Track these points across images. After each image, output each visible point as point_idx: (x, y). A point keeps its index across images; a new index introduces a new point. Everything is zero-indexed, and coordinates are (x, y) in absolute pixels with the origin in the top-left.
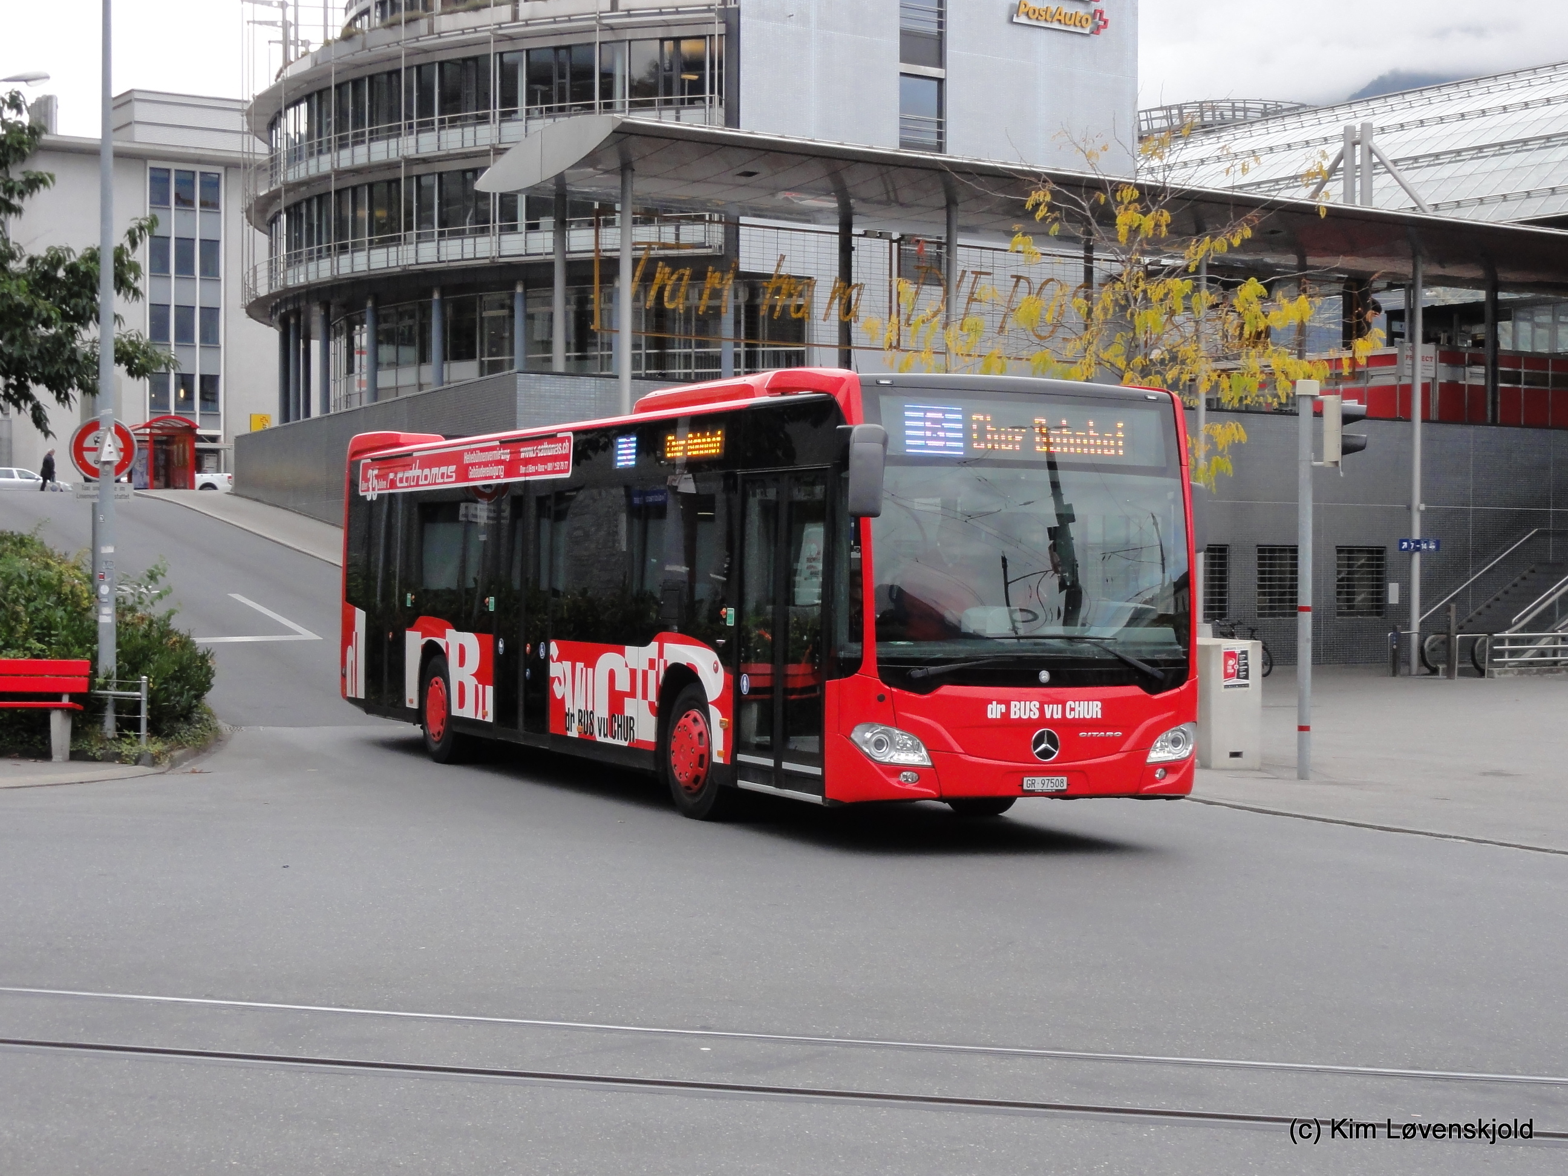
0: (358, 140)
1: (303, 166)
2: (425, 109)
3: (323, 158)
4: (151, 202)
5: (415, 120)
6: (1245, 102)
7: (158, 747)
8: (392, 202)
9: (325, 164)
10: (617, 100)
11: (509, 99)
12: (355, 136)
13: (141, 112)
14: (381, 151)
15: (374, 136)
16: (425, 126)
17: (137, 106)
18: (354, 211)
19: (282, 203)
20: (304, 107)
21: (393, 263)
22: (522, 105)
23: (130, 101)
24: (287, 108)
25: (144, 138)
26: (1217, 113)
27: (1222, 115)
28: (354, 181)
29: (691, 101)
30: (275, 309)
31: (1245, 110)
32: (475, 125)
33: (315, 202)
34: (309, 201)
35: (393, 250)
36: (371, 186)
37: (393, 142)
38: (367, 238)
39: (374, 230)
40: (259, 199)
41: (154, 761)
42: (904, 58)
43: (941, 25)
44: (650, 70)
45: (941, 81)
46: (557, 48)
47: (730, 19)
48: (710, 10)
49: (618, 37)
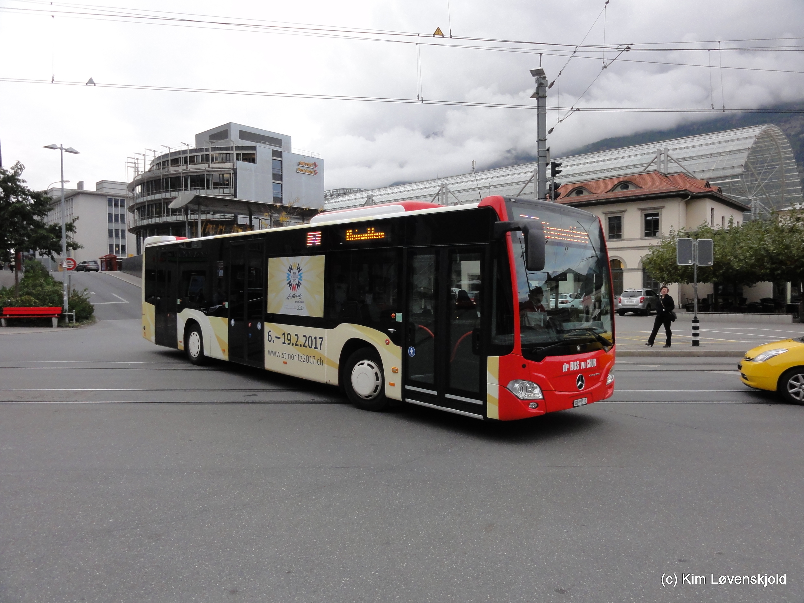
0: (152, 194)
1: (140, 199)
2: (167, 188)
3: (144, 198)
4: (108, 206)
5: (165, 190)
7: (78, 324)
8: (160, 208)
9: (145, 199)
10: (210, 187)
11: (186, 186)
12: (151, 193)
13: (105, 185)
14: (157, 196)
15: (156, 193)
16: (167, 191)
18: (152, 209)
19: (135, 207)
20: (140, 186)
22: (189, 187)
23: (102, 183)
24: (136, 186)
25: (105, 191)
28: (152, 203)
29: (227, 188)
30: (135, 231)
31: (353, 190)
32: (178, 191)
33: (143, 207)
34: (141, 207)
35: (161, 218)
36: (155, 204)
37: (160, 194)
39: (156, 214)
40: (130, 207)
41: (76, 327)
42: (274, 179)
43: (281, 172)
44: (217, 181)
45: (282, 184)
46: (196, 175)
47: (235, 170)
48: (230, 168)
49: (210, 173)
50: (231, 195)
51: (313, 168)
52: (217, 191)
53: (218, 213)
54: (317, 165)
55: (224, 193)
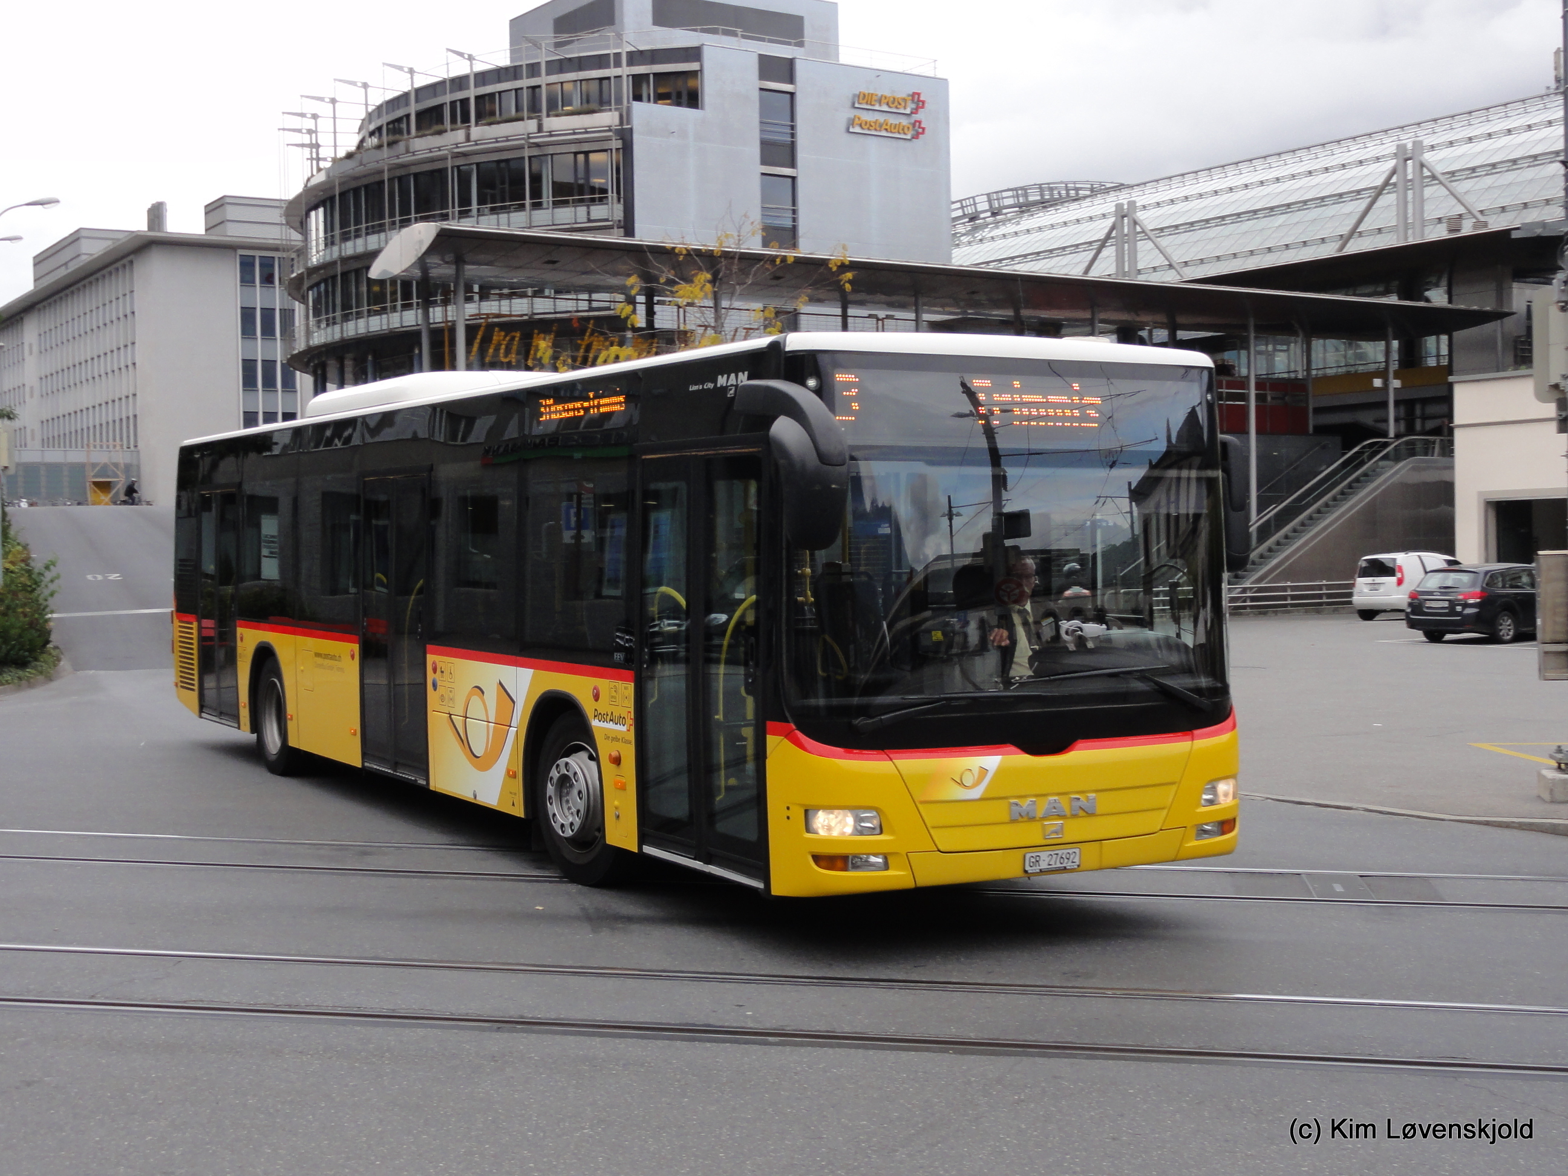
0: (357, 234)
1: (322, 254)
2: (405, 209)
3: (335, 248)
4: (241, 281)
5: (398, 218)
6: (1075, 183)
9: (336, 252)
10: (544, 200)
12: (355, 231)
13: (231, 213)
16: (405, 222)
17: (229, 208)
18: (357, 288)
19: (307, 282)
20: (321, 210)
21: (384, 327)
22: (474, 206)
23: (222, 205)
24: (310, 210)
25: (234, 233)
26: (1055, 192)
27: (1059, 193)
28: (356, 266)
30: (309, 362)
31: (1077, 189)
33: (330, 281)
34: (325, 280)
35: (384, 316)
38: (366, 308)
39: (372, 301)
42: (764, 162)
43: (793, 135)
44: (567, 178)
45: (794, 178)
46: (499, 162)
47: (626, 137)
48: (610, 130)
49: (542, 152)
50: (611, 227)
51: (908, 111)
52: (566, 215)
53: (568, 292)
54: (923, 102)
55: (589, 221)
